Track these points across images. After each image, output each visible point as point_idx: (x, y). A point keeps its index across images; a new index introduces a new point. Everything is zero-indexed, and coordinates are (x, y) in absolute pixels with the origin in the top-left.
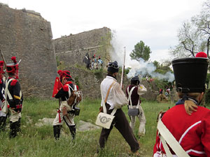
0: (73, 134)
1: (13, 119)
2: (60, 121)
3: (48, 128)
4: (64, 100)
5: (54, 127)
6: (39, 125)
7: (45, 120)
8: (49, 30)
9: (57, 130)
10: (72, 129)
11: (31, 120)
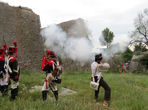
2: (47, 88)
3: (38, 93)
4: (50, 72)
5: (43, 92)
7: (36, 87)
8: (39, 21)
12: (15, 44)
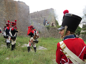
0: (35, 50)
1: (13, 43)
2: (30, 45)
3: (26, 48)
6: (23, 47)
7: (25, 44)
9: (29, 48)
10: (35, 48)
11: (20, 45)
12: (16, 21)
